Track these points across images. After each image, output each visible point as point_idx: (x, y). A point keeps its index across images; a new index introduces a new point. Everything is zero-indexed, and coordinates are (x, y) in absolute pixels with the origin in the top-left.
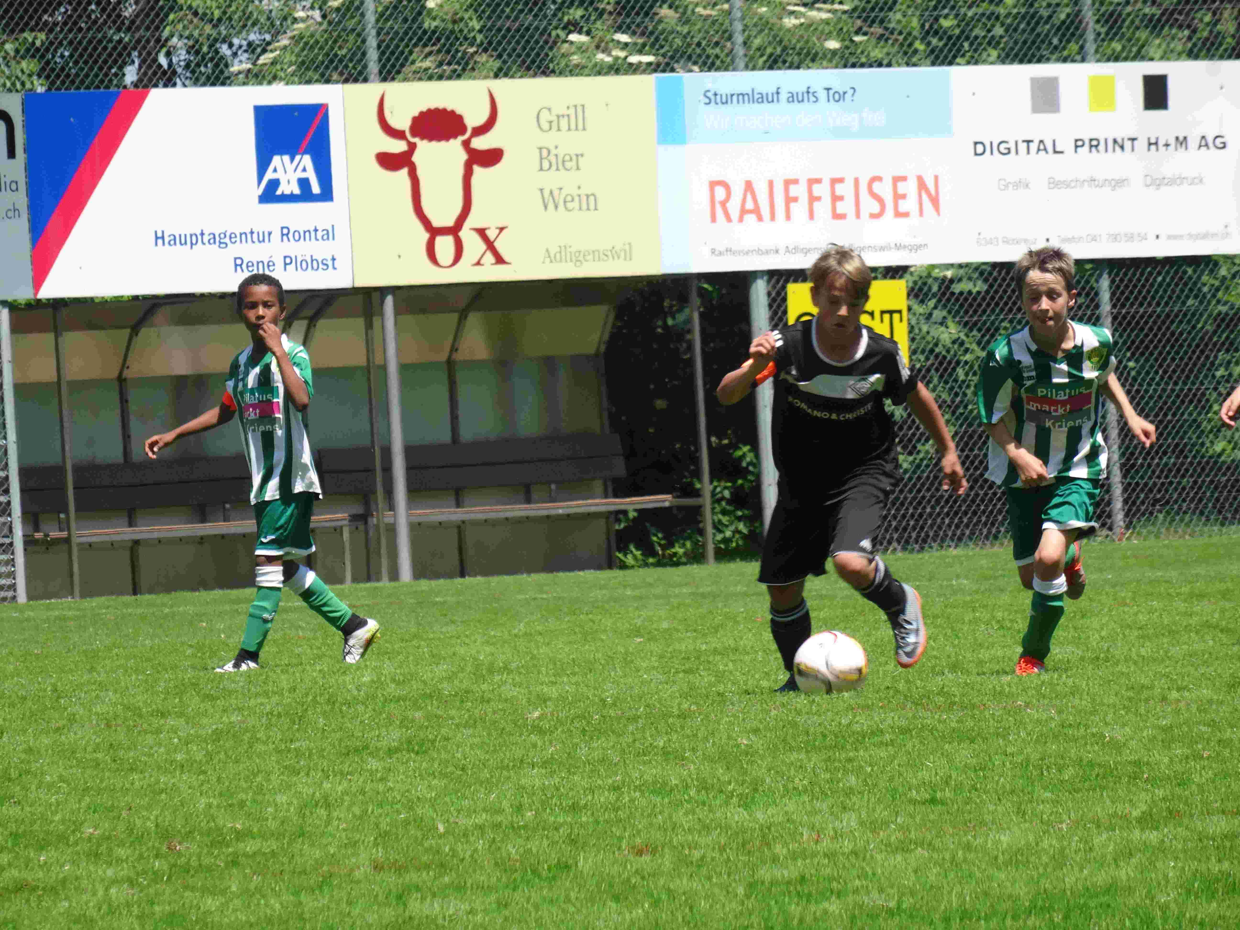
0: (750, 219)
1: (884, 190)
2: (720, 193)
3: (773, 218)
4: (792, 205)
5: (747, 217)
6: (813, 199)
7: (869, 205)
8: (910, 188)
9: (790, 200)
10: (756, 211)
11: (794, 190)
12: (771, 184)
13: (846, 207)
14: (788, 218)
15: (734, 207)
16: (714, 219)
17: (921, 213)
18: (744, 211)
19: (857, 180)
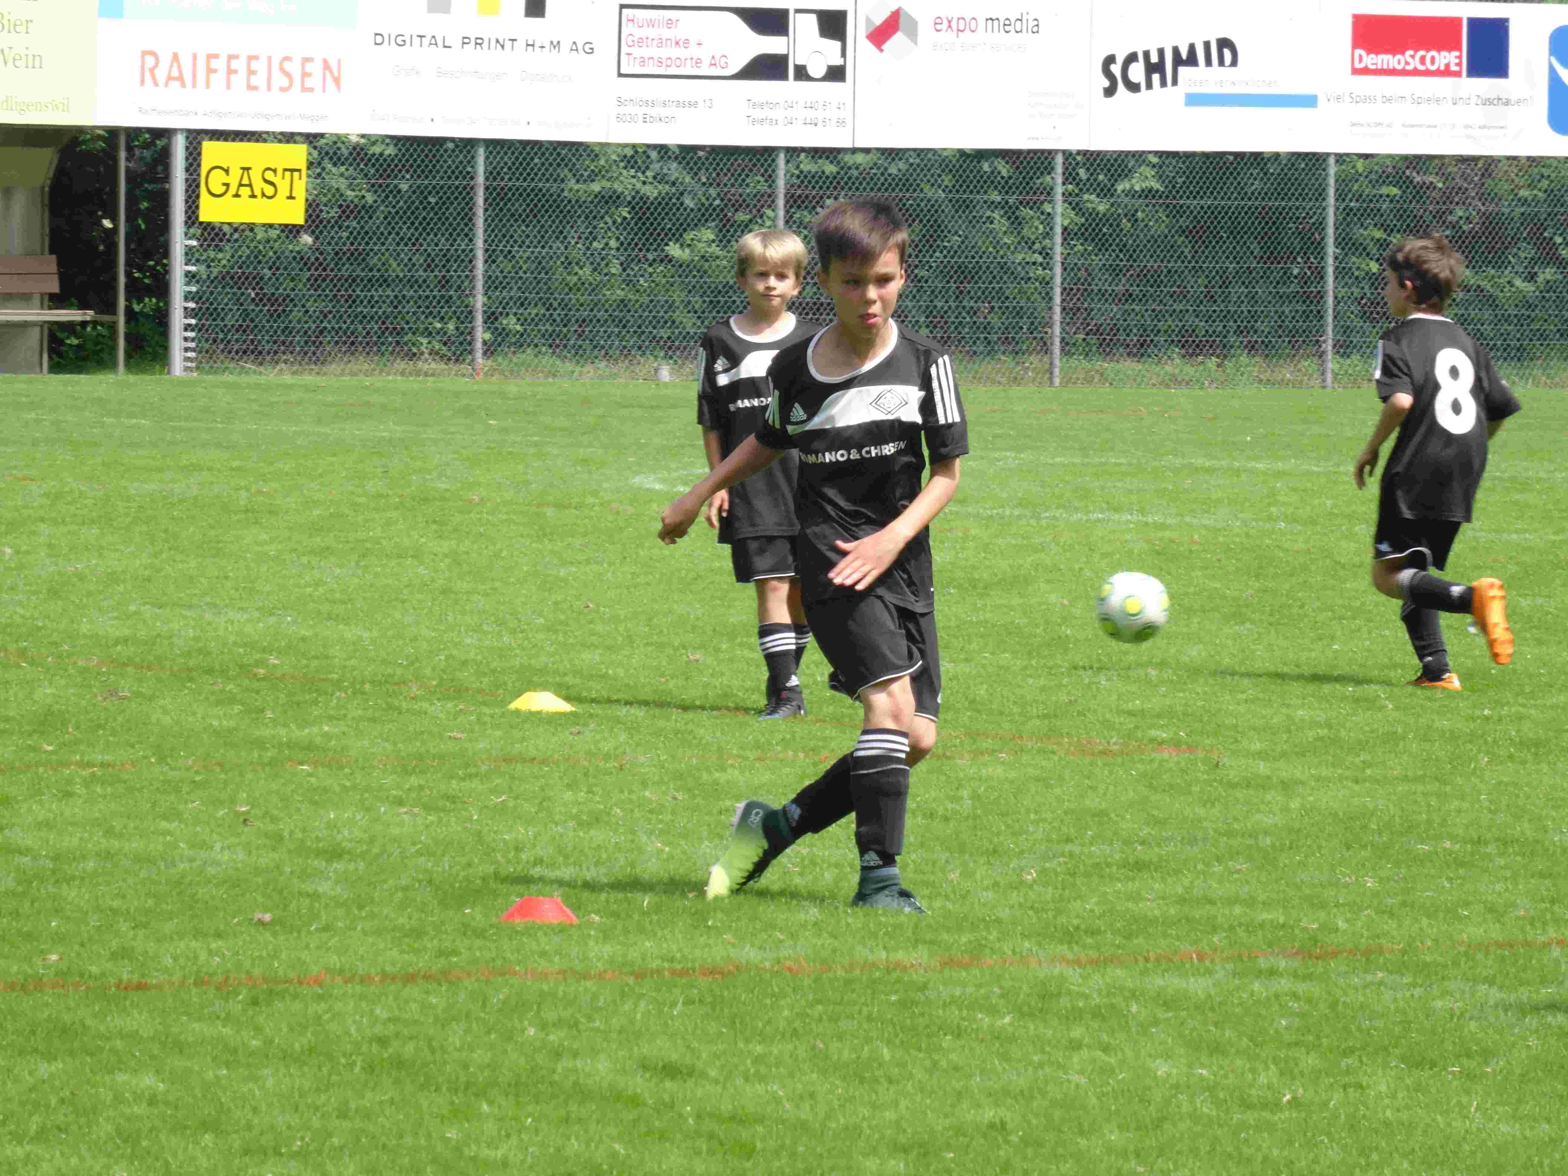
0: (176, 84)
1: (294, 68)
2: (150, 61)
3: (194, 85)
4: (212, 75)
5: (172, 83)
6: (230, 72)
7: (280, 80)
8: (315, 68)
9: (210, 71)
10: (180, 78)
11: (214, 64)
12: (195, 57)
13: (259, 80)
14: (208, 85)
15: (161, 73)
16: (142, 82)
17: (324, 90)
18: (170, 78)
19: (269, 58)
